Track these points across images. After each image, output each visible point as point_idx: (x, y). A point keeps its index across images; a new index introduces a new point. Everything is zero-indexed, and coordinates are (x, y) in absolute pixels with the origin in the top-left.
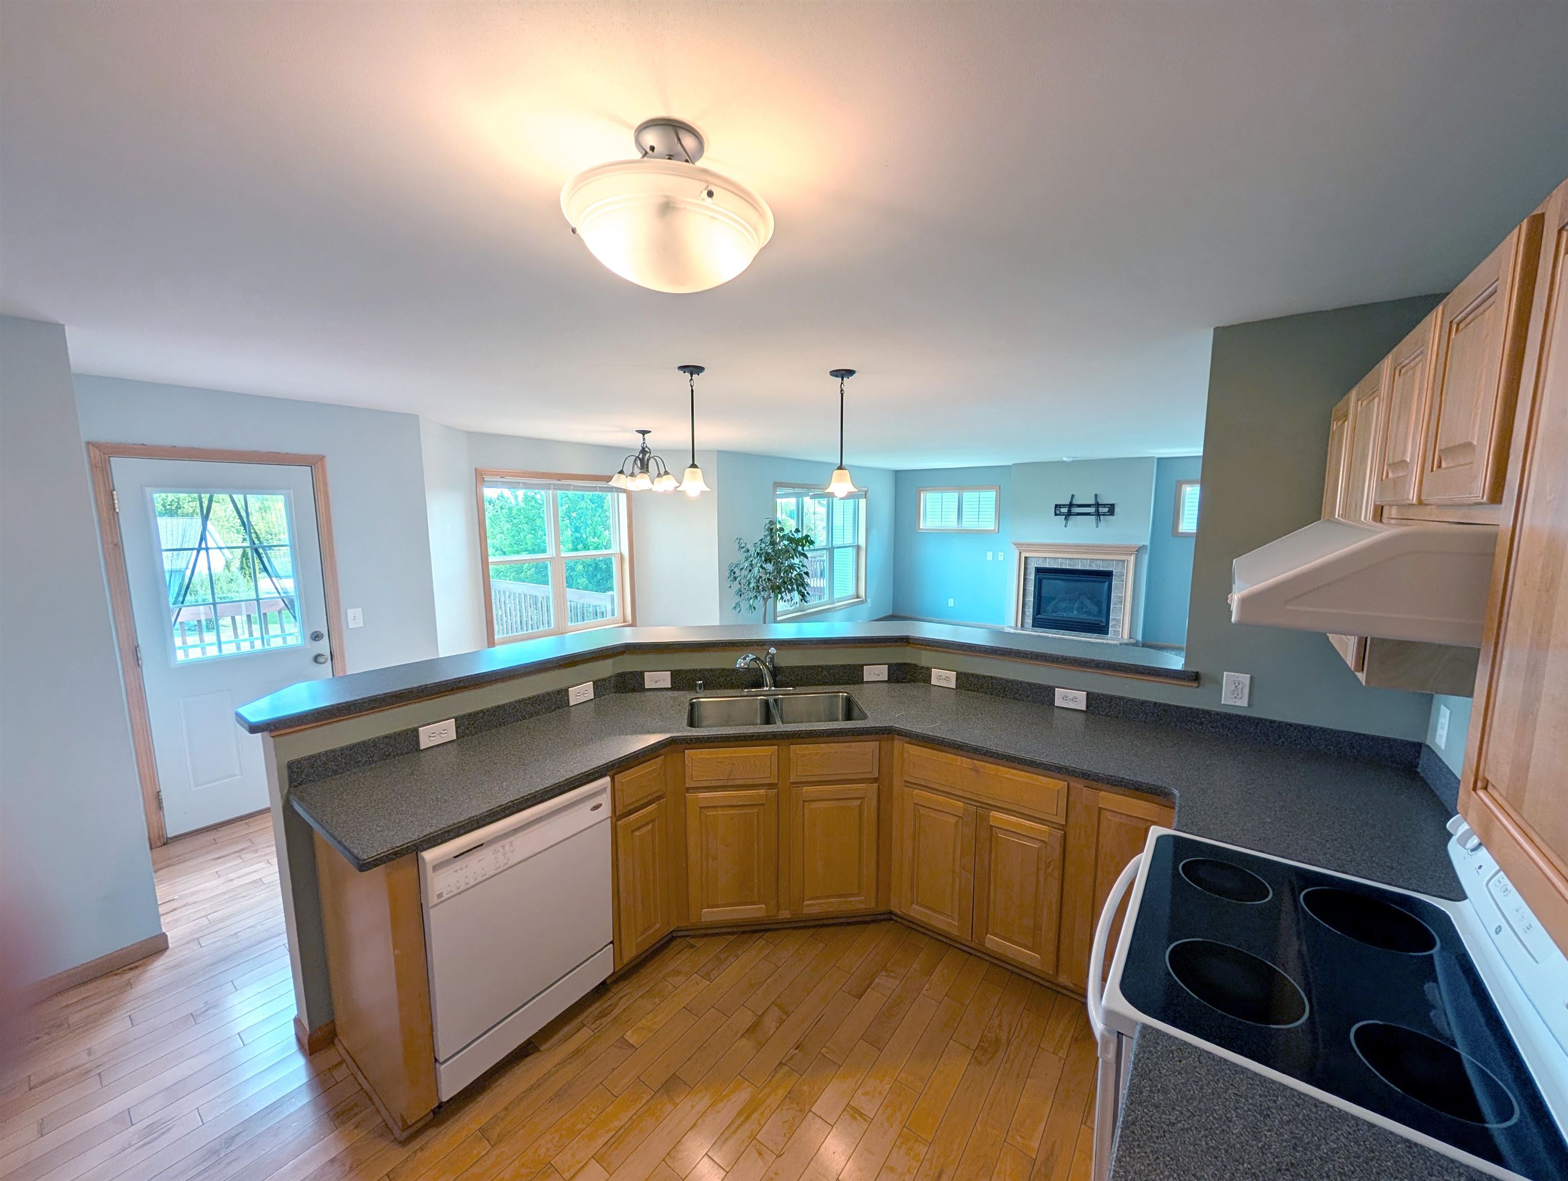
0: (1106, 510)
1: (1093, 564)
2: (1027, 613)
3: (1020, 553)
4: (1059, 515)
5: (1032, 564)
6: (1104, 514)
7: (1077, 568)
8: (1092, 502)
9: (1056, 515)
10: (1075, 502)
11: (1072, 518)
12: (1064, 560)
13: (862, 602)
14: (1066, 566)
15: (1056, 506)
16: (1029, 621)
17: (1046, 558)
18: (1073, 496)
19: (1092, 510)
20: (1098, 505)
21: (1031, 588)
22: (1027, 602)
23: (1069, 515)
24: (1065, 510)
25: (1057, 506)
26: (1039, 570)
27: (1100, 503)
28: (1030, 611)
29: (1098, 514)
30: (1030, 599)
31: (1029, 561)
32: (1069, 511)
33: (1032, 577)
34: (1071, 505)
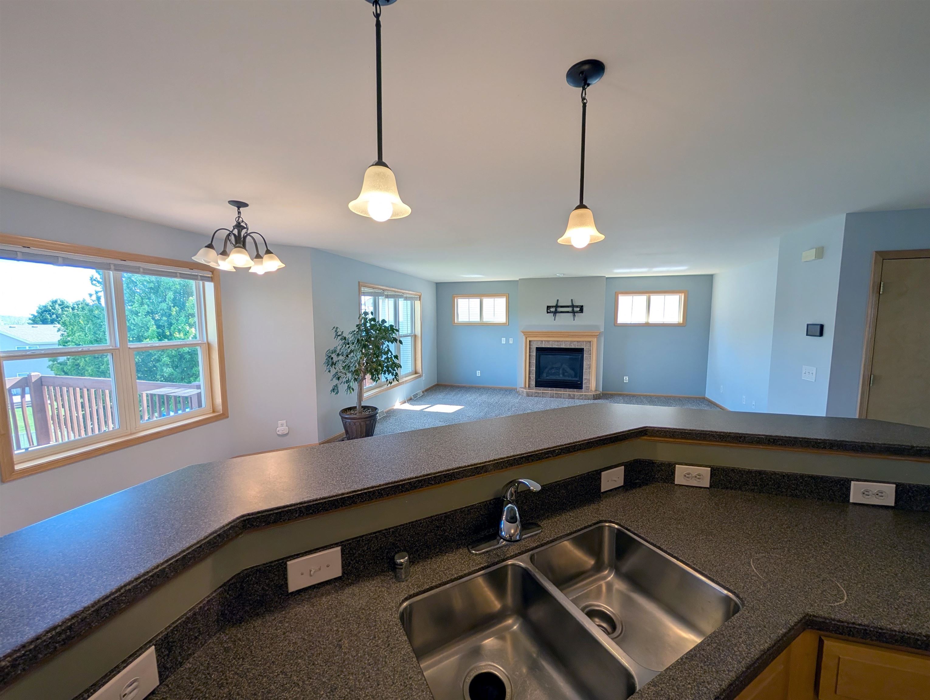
0: (578, 309)
1: (572, 344)
2: (532, 378)
3: (526, 338)
4: (550, 313)
5: (534, 345)
6: (577, 312)
7: (562, 347)
8: (570, 304)
9: (548, 313)
10: (560, 304)
11: (557, 314)
12: (553, 342)
13: (420, 376)
14: (555, 346)
15: (548, 307)
16: (533, 383)
17: (542, 341)
18: (558, 300)
19: (570, 309)
20: (573, 306)
21: (534, 361)
22: (531, 370)
23: (555, 313)
24: (553, 310)
25: (549, 307)
26: (538, 350)
27: (574, 304)
28: (533, 376)
29: (573, 312)
30: (534, 368)
31: (532, 343)
32: (556, 310)
33: (534, 354)
34: (557, 306)
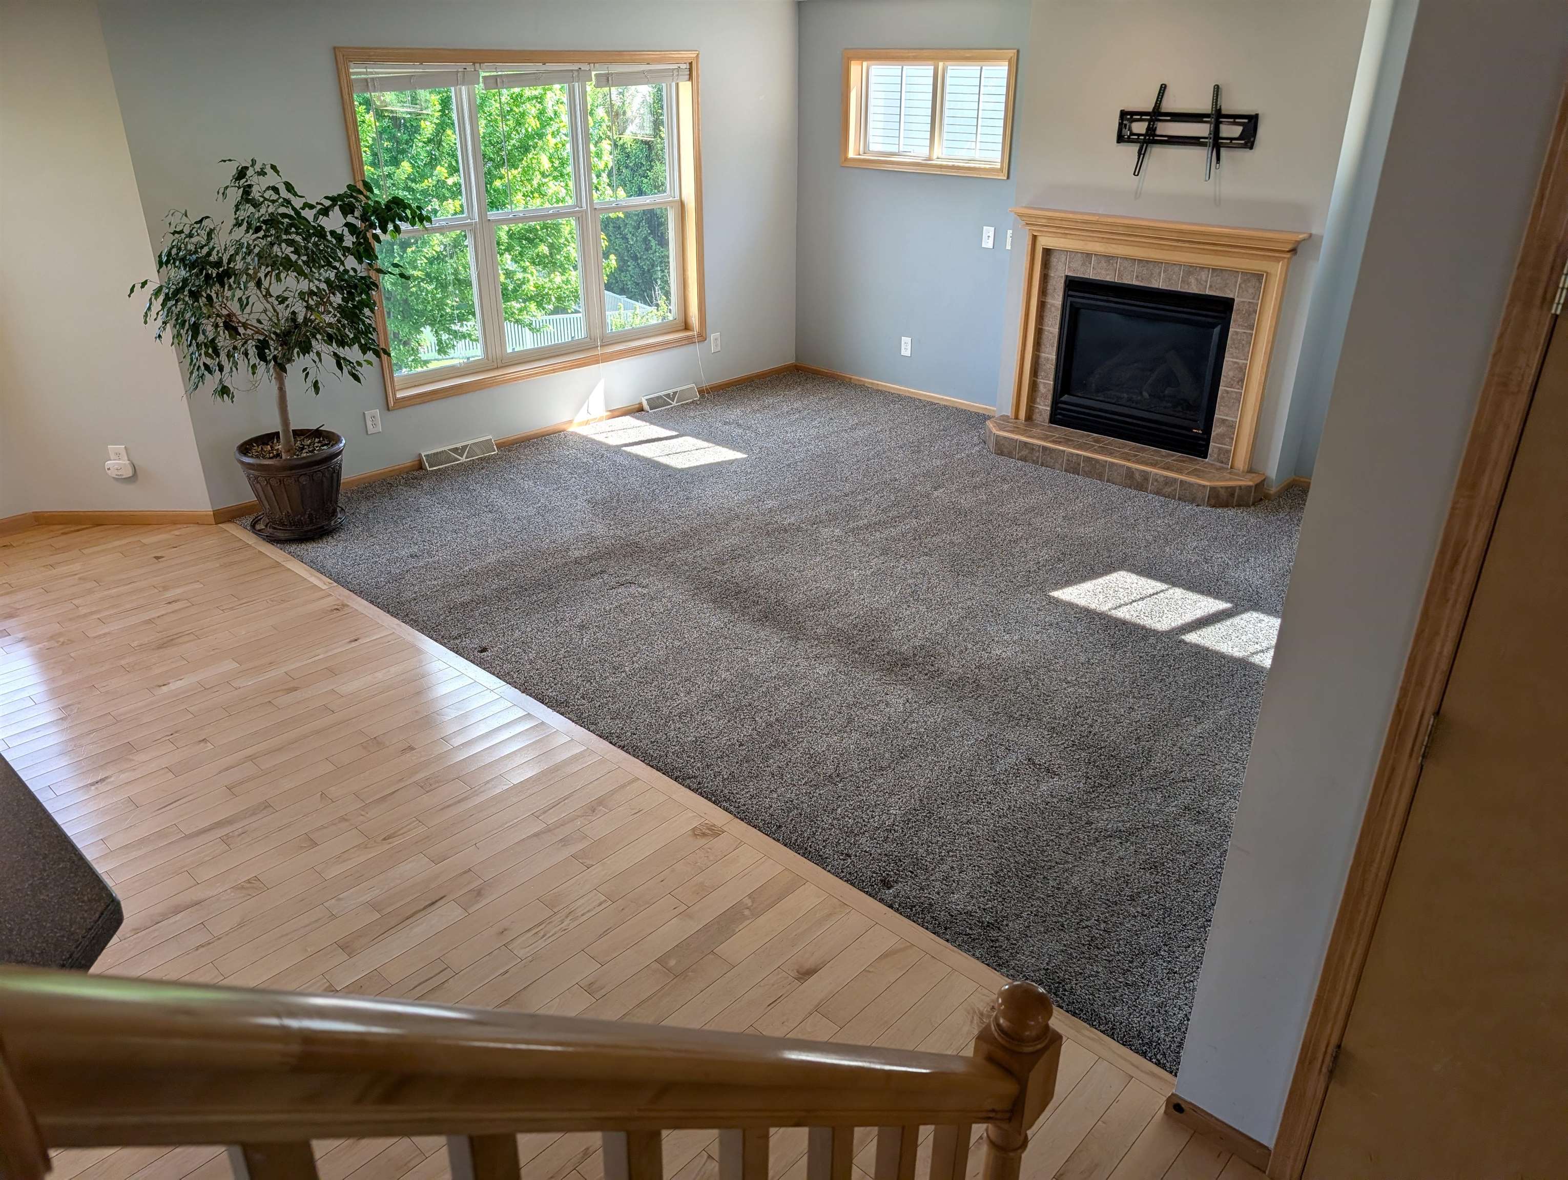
0: (1237, 131)
1: (1192, 280)
2: (1042, 389)
3: (1035, 238)
4: (1129, 140)
5: (1060, 266)
6: (1232, 143)
7: (1154, 285)
8: (1205, 106)
9: (1120, 139)
10: (1171, 105)
11: (1157, 152)
12: (1126, 264)
13: (690, 341)
14: (1130, 279)
15: (1123, 114)
16: (1044, 407)
17: (1088, 255)
18: (1163, 88)
19: (1201, 130)
20: (1218, 117)
21: (1053, 328)
22: (1042, 361)
23: (1150, 139)
24: (1140, 128)
25: (1126, 117)
26: (1073, 285)
27: (1224, 112)
28: (1047, 383)
29: (1217, 143)
30: (1050, 354)
31: (1054, 260)
32: (1151, 130)
33: (1056, 300)
34: (1156, 115)
